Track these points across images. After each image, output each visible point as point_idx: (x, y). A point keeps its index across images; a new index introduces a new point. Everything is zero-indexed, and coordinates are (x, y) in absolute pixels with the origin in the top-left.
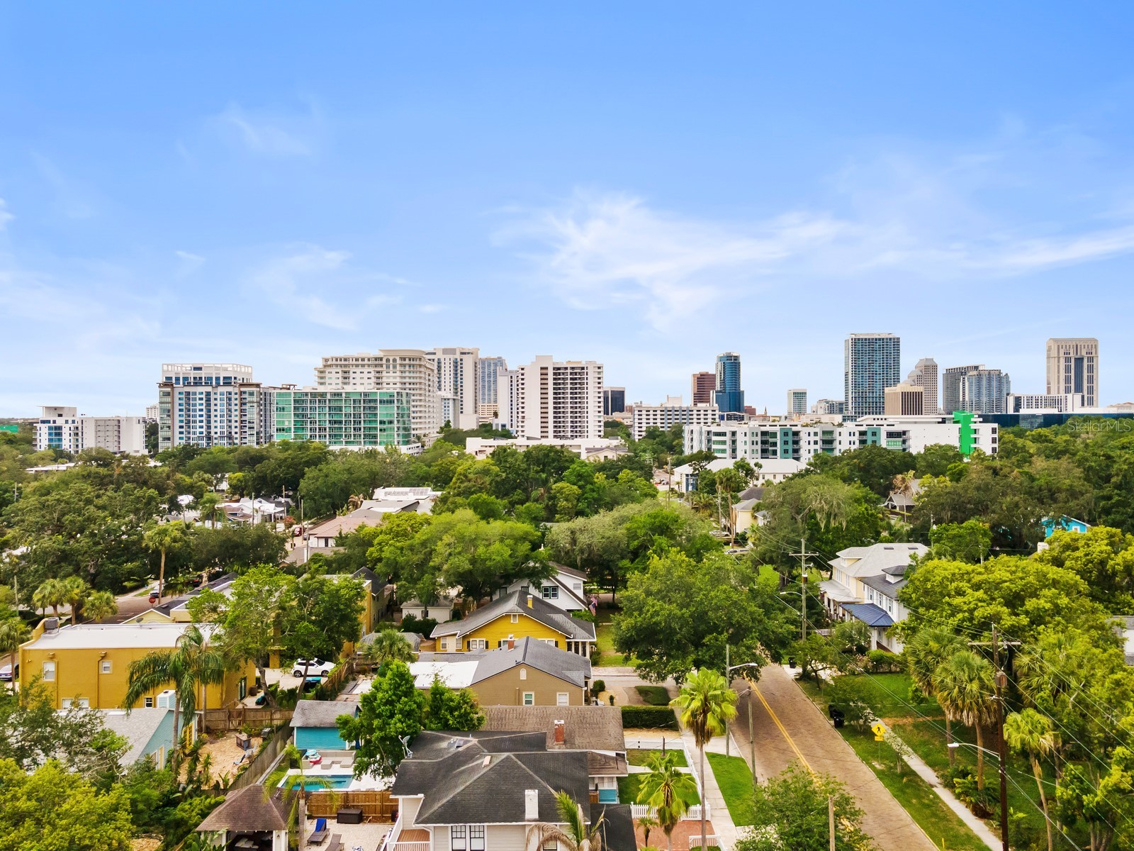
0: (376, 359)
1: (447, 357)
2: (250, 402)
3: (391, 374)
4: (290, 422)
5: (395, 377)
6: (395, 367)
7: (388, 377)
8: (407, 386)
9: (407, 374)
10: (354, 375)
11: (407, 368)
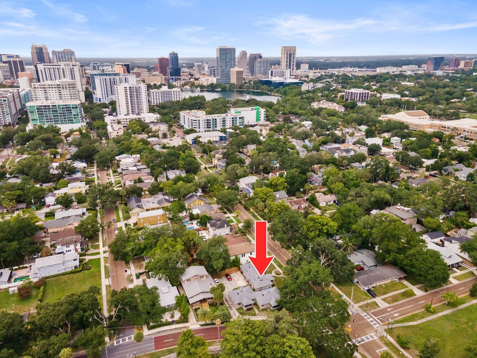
0: (57, 85)
1: (67, 67)
2: (5, 104)
3: (65, 91)
4: (37, 117)
5: (67, 92)
6: (66, 88)
7: (64, 92)
8: (72, 95)
9: (71, 91)
10: (49, 92)
11: (71, 88)
